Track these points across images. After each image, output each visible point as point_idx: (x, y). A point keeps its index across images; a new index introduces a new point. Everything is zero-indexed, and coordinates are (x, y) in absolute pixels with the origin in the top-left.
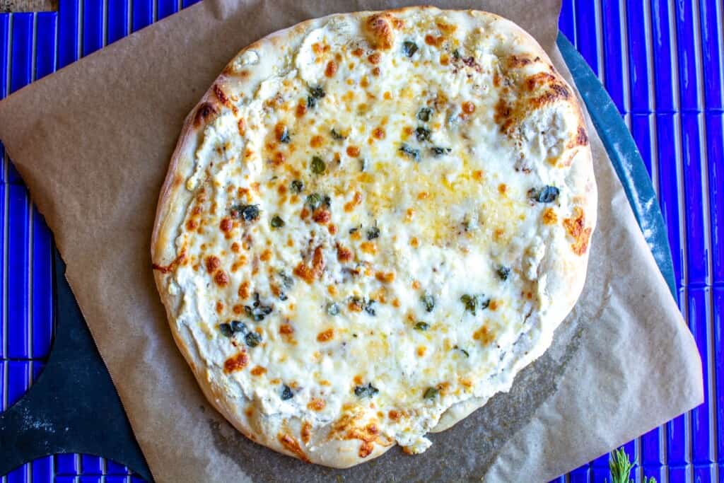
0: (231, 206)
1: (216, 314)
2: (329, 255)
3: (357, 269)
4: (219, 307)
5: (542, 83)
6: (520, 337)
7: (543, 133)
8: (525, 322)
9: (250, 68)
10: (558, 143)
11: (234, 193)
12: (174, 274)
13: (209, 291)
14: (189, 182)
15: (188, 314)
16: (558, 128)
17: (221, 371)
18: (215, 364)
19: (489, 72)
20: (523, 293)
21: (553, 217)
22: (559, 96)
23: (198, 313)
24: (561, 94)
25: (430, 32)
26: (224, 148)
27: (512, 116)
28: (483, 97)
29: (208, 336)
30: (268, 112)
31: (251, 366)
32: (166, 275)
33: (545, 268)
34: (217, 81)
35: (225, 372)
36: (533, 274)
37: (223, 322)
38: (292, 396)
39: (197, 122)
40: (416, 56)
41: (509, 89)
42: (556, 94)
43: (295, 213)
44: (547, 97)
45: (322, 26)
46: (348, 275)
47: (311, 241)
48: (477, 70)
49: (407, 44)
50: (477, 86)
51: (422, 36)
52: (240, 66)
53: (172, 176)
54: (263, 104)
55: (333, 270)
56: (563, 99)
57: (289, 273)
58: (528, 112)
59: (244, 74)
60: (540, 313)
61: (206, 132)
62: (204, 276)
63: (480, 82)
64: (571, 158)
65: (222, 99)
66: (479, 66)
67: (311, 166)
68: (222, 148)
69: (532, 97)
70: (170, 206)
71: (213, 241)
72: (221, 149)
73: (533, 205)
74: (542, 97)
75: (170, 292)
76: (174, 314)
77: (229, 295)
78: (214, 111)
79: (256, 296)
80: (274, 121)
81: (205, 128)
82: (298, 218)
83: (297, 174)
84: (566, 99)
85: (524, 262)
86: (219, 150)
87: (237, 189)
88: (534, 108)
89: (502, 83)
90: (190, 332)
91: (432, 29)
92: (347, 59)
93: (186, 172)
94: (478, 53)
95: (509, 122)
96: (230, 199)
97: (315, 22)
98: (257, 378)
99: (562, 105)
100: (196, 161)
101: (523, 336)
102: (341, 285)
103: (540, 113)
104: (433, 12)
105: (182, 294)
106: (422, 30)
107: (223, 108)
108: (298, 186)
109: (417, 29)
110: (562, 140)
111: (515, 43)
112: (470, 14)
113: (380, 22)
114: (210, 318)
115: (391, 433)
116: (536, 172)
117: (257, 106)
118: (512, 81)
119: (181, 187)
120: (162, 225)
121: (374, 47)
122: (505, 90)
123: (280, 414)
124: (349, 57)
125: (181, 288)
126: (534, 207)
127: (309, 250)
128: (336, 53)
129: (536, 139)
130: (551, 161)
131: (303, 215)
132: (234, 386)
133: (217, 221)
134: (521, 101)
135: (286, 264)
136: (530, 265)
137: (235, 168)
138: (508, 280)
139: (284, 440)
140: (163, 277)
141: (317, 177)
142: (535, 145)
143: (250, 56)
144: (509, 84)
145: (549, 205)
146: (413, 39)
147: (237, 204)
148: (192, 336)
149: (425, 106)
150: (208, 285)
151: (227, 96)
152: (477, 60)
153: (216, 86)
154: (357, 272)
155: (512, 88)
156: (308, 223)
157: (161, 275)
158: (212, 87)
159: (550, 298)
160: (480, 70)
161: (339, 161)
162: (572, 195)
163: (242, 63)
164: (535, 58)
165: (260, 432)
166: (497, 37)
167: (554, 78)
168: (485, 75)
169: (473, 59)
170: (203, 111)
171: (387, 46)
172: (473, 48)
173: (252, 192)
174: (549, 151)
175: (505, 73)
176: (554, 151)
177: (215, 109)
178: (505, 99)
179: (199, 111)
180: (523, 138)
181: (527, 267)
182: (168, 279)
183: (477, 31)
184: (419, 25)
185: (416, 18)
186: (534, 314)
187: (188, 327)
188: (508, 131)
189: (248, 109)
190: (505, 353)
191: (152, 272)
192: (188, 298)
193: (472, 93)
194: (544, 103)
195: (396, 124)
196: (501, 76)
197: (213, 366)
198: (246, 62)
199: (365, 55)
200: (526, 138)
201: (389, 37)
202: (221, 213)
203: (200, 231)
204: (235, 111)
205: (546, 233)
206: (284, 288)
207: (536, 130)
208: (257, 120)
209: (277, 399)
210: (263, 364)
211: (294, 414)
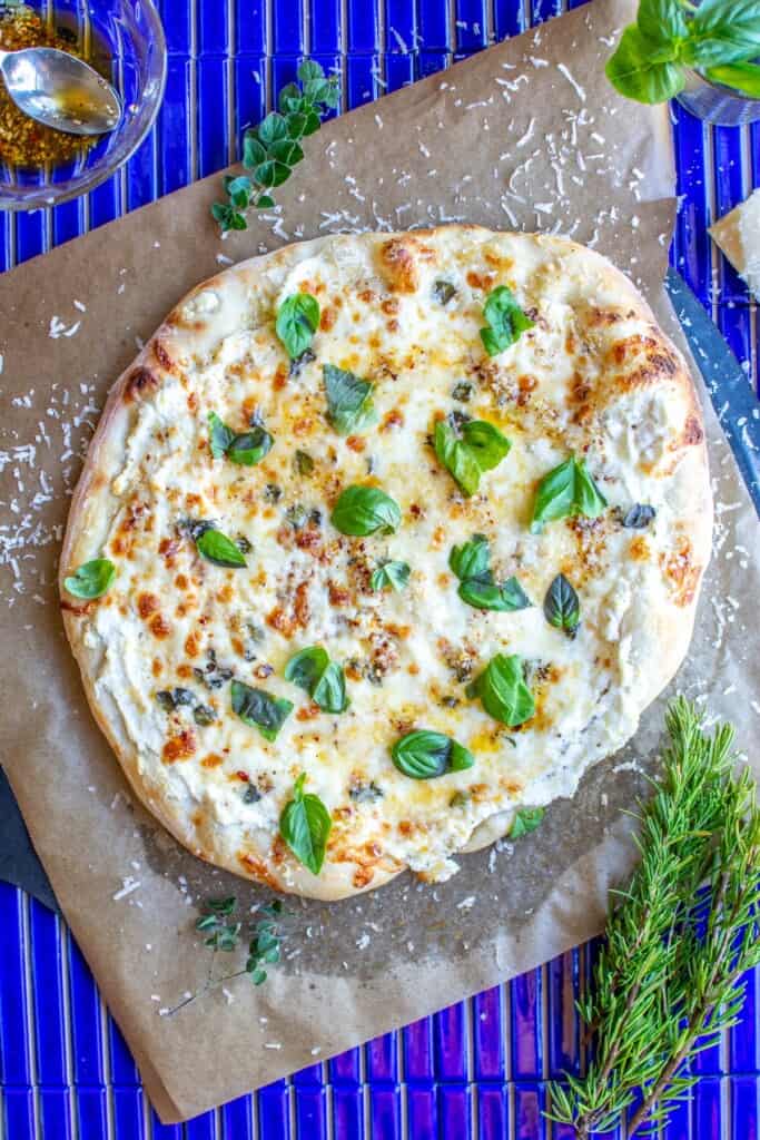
0: (174, 521)
1: (152, 676)
2: (317, 596)
3: (357, 620)
4: (157, 668)
5: (635, 352)
6: (592, 723)
7: (634, 427)
8: (598, 701)
9: (206, 317)
10: (655, 442)
11: (180, 502)
12: (93, 617)
13: (141, 644)
14: (115, 484)
15: (111, 677)
16: (656, 422)
17: (158, 759)
18: (149, 749)
19: (559, 331)
20: (597, 660)
21: (644, 550)
22: (660, 372)
23: (125, 675)
24: (663, 370)
25: (474, 268)
26: (167, 435)
27: (590, 401)
28: (549, 368)
29: (141, 708)
30: (231, 382)
31: (201, 753)
32: (81, 619)
33: (630, 625)
34: (159, 335)
35: (163, 761)
36: (612, 632)
37: (161, 690)
38: (259, 798)
39: (128, 396)
40: (453, 304)
41: (588, 358)
42: (654, 371)
43: (269, 534)
44: (641, 375)
45: (316, 253)
46: (343, 627)
47: (291, 575)
48: (542, 328)
49: (439, 284)
50: (542, 350)
51: (462, 273)
52: (192, 314)
53: (90, 474)
54: (226, 370)
55: (321, 619)
56: (665, 378)
57: (260, 622)
58: (612, 397)
59: (198, 326)
60: (622, 691)
61: (141, 412)
62: (135, 621)
63: (546, 345)
64: (674, 463)
65: (166, 363)
66: (545, 321)
67: (293, 465)
68: (163, 434)
69: (620, 374)
70: (86, 518)
71: (149, 572)
72: (162, 436)
73: (617, 531)
74: (635, 375)
75: (86, 643)
76: (91, 676)
77: (171, 650)
78: (153, 381)
79: (210, 654)
80: (240, 395)
81: (140, 405)
82: (272, 541)
83: (272, 475)
84: (671, 378)
85: (600, 614)
86: (159, 437)
87: (184, 496)
88: (622, 392)
89: (578, 349)
90: (115, 702)
91: (476, 262)
92: (350, 305)
93: (111, 468)
94: (544, 304)
95: (585, 409)
96: (174, 510)
97: (304, 248)
98: (209, 770)
99: (663, 388)
100: (127, 451)
101: (596, 721)
102: (333, 641)
103: (631, 399)
104: (481, 235)
105: (105, 648)
106: (463, 264)
107: (167, 377)
108: (275, 493)
109: (455, 262)
110: (660, 438)
111: (599, 289)
112: (534, 241)
113: (400, 252)
114: (143, 683)
115: (400, 853)
116: (623, 482)
117: (216, 374)
118: (592, 347)
119: (104, 490)
120: (75, 545)
121: (391, 288)
122: (582, 360)
123: (241, 823)
124: (353, 303)
125: (101, 638)
126: (619, 534)
127: (289, 589)
128: (334, 296)
129: (624, 436)
130: (645, 467)
131: (280, 537)
132: (176, 782)
133: (156, 542)
134: (603, 379)
135: (254, 608)
136: (609, 620)
137: (182, 464)
138: (576, 641)
139: (246, 861)
140: (76, 621)
141: (302, 480)
142: (622, 445)
143: (208, 299)
144: (588, 350)
145: (640, 532)
146: (450, 278)
147: (184, 518)
148: (117, 707)
149: (463, 379)
150: (141, 635)
151: (173, 358)
152: (541, 313)
153: (156, 343)
154: (356, 624)
155: (593, 357)
156: (287, 548)
157: (73, 619)
158: (151, 342)
159: (636, 668)
160: (546, 328)
161: (334, 459)
162: (673, 519)
163: (195, 309)
164: (628, 313)
165: (211, 849)
166: (574, 278)
167: (654, 343)
168: (554, 335)
169: (536, 311)
170: (137, 380)
171: (410, 288)
172: (536, 295)
173: (207, 502)
174: (642, 454)
175: (583, 334)
176: (650, 454)
177: (156, 378)
178: (581, 372)
179: (132, 378)
180: (605, 434)
181: (605, 621)
182: (84, 624)
183: (543, 269)
184: (459, 256)
185: (455, 246)
186: (613, 691)
187: (111, 695)
188: (583, 422)
189: (203, 377)
190: (569, 744)
191: (60, 614)
192: (111, 654)
193: (534, 362)
194: (636, 386)
195: (420, 405)
196: (576, 337)
197: (147, 752)
198: (201, 308)
199: (377, 302)
200: (609, 434)
201: (412, 275)
202: (161, 530)
203: (130, 556)
204: (184, 381)
205: (633, 573)
206: (250, 646)
207: (624, 422)
208: (216, 394)
209: (237, 802)
210: (218, 752)
211: (261, 825)
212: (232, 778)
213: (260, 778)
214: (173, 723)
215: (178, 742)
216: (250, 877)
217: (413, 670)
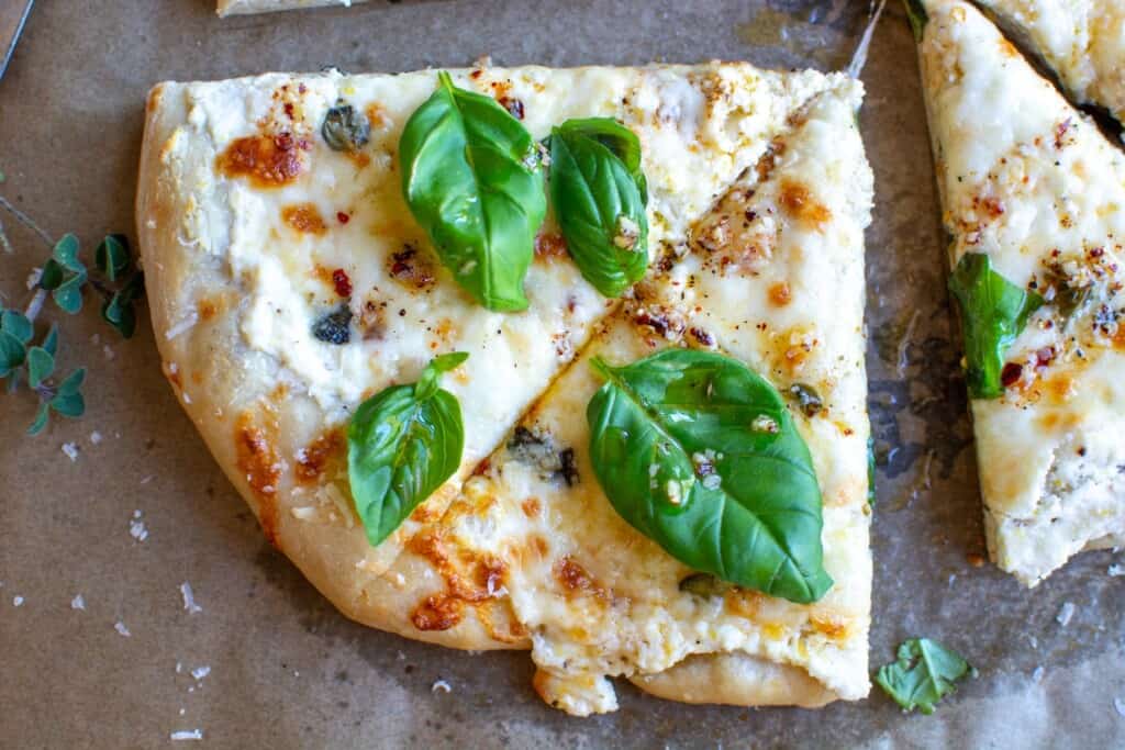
17: (211, 154)
18: (208, 128)
31: (294, 195)
35: (218, 163)
38: (344, 339)
98: (287, 233)
115: (530, 610)
123: (283, 362)
132: (216, 212)
139: (246, 441)
165: (198, 378)
190: (1090, 477)
197: (200, 130)
209: (301, 322)
210: (327, 211)
211: (313, 391)
212: (321, 272)
213: (370, 306)
214: (280, 109)
215: (266, 146)
216: (234, 474)
217: (779, 297)
